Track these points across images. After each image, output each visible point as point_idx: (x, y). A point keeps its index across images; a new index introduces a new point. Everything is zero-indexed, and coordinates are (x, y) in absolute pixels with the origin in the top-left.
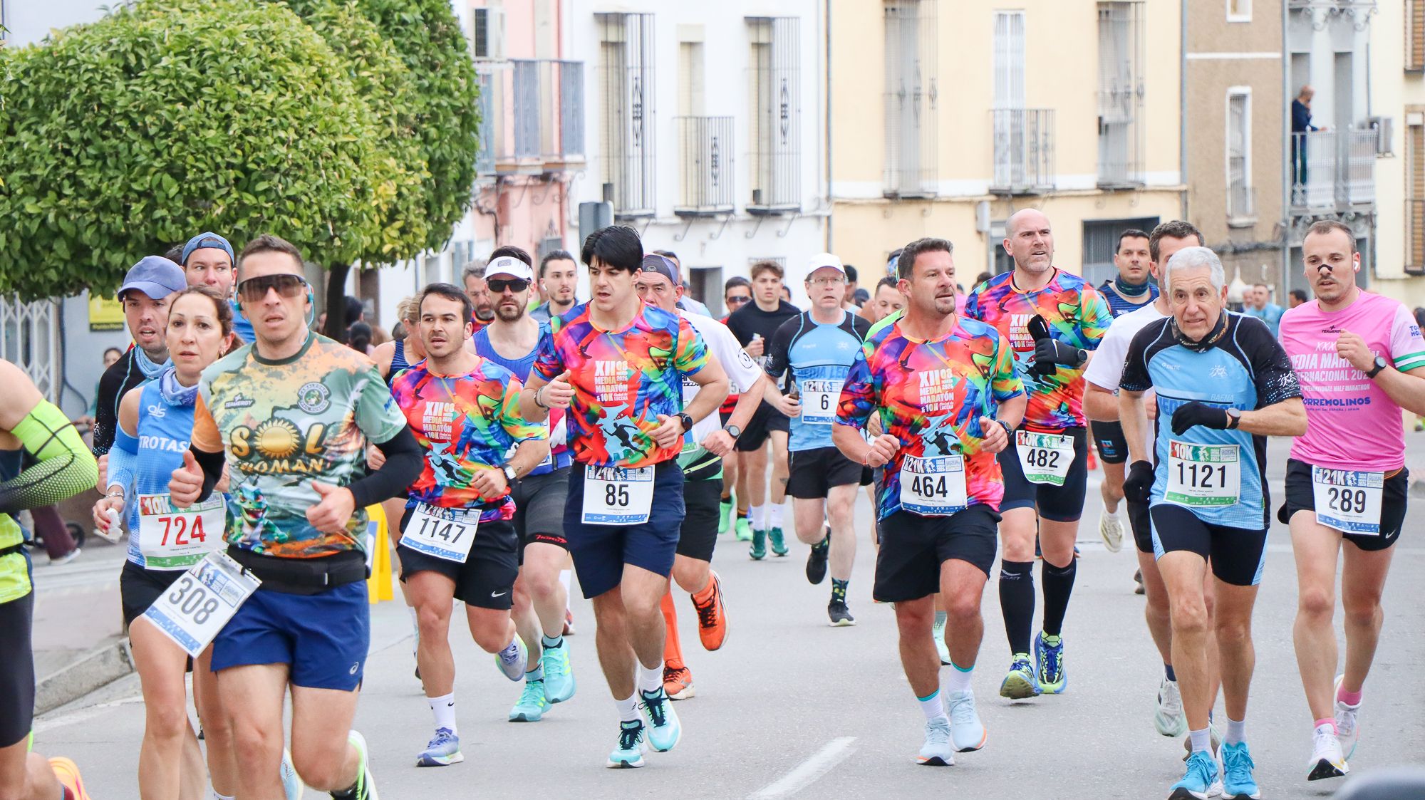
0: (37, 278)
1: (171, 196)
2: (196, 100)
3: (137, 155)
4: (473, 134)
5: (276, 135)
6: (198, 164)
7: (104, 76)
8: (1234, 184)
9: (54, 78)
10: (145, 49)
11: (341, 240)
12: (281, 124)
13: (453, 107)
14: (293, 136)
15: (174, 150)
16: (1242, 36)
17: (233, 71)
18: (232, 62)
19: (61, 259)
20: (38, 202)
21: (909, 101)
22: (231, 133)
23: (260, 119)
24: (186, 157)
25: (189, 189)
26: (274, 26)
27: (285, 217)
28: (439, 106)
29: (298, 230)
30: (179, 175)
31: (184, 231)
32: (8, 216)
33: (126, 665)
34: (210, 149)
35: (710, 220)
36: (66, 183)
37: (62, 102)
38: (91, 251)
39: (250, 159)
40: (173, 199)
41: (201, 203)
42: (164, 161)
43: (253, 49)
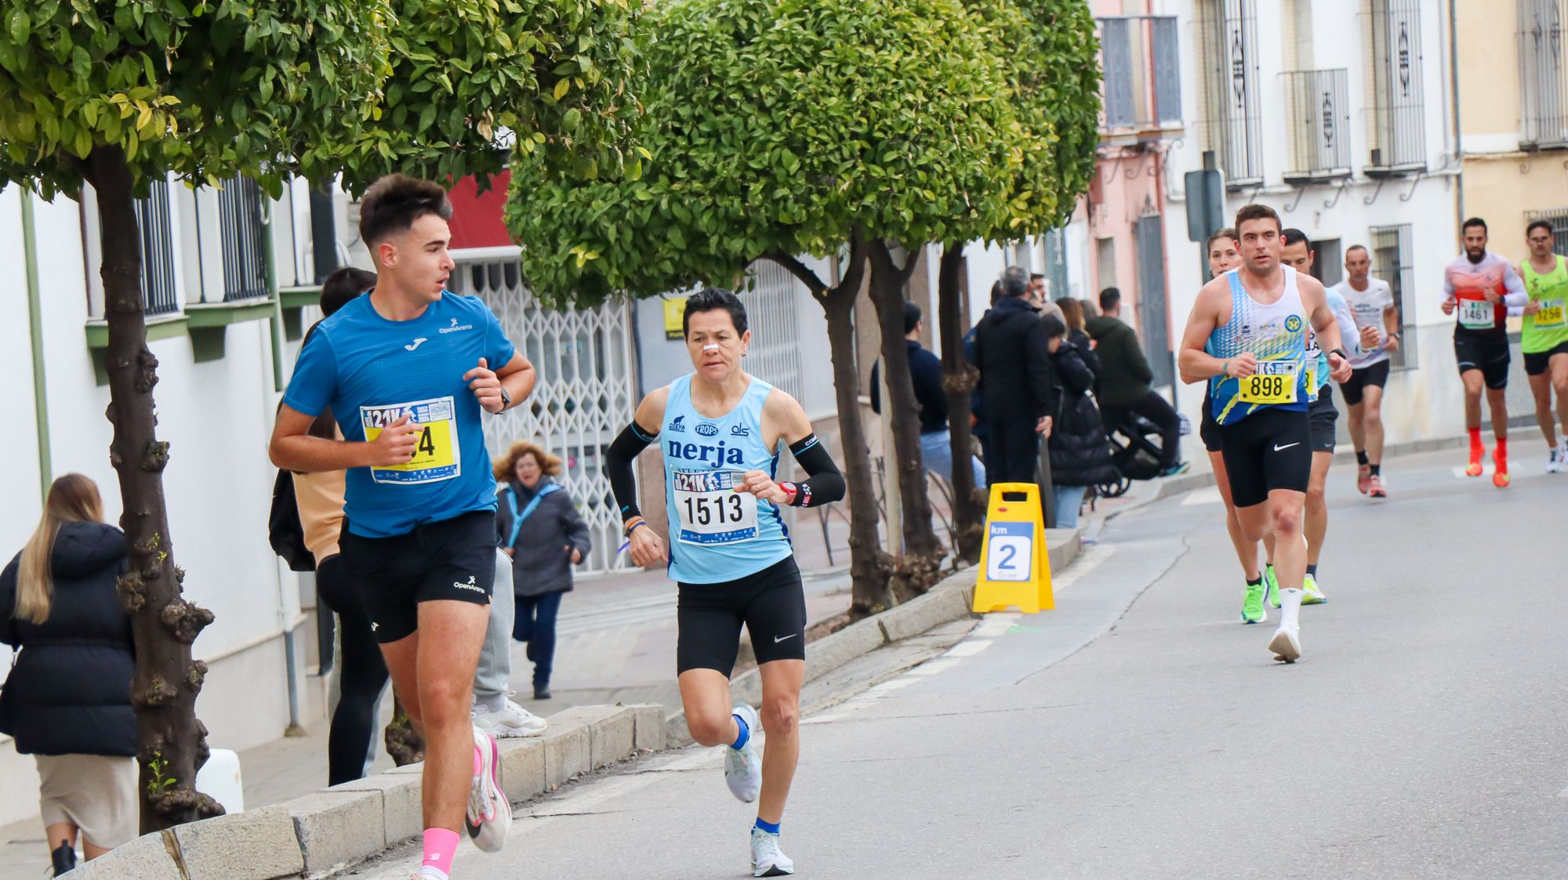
0: (651, 271)
1: (792, 173)
2: (815, 65)
3: (753, 130)
4: (1095, 94)
5: (903, 99)
6: (819, 136)
7: (714, 45)
9: (661, 51)
10: (756, 11)
11: (978, 211)
12: (908, 86)
13: (1071, 63)
15: (794, 121)
17: (853, 31)
18: (851, 21)
19: (676, 249)
20: (649, 187)
21: (1546, 40)
22: (854, 99)
23: (885, 82)
24: (806, 129)
25: (812, 164)
27: (917, 190)
28: (1056, 63)
29: (931, 202)
30: (800, 149)
31: (808, 211)
32: (617, 206)
34: (832, 118)
35: (1324, 186)
36: (679, 165)
37: (670, 77)
38: (708, 239)
39: (876, 127)
40: (795, 175)
41: (825, 179)
42: (783, 134)
43: (873, 5)
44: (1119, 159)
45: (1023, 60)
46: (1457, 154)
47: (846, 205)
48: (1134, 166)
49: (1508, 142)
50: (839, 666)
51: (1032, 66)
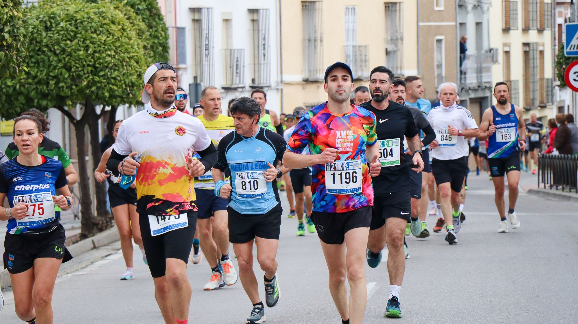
0: (11, 111)
2: (75, 39)
3: (52, 62)
5: (107, 53)
6: (76, 65)
7: (38, 30)
8: (438, 75)
10: (53, 19)
11: (132, 94)
12: (109, 49)
13: (159, 43)
14: (113, 53)
15: (67, 59)
16: (440, 16)
17: (89, 28)
18: (88, 24)
19: (22, 103)
20: (12, 80)
21: (312, 42)
22: (89, 52)
23: (100, 47)
24: (71, 62)
25: (73, 75)
26: (104, 10)
27: (111, 86)
28: (154, 43)
29: (116, 90)
30: (69, 69)
31: (71, 92)
34: (81, 59)
38: (34, 100)
40: (66, 79)
41: (77, 80)
42: (63, 64)
43: (96, 19)
45: (145, 41)
46: (282, 81)
47: (85, 90)
49: (299, 78)
50: (77, 256)
51: (148, 43)
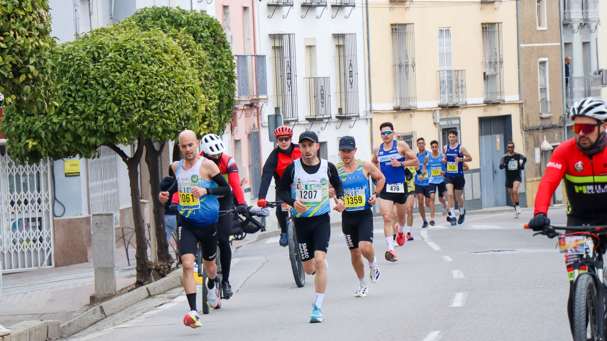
0: (58, 150)
1: (115, 113)
2: (124, 71)
3: (100, 95)
4: (234, 85)
5: (159, 85)
6: (126, 98)
7: (85, 62)
8: (542, 100)
9: (63, 64)
10: (102, 50)
12: (161, 80)
13: (224, 72)
15: (116, 92)
16: (543, 36)
17: (140, 58)
18: (139, 54)
19: (69, 141)
20: (58, 117)
21: (403, 68)
22: (140, 84)
23: (152, 78)
24: (121, 95)
25: (123, 109)
26: (156, 38)
27: (164, 120)
28: (218, 72)
29: (170, 125)
30: (118, 103)
31: (121, 127)
32: (45, 124)
33: (103, 315)
34: (131, 91)
35: (321, 122)
36: (70, 108)
37: (67, 74)
38: (82, 137)
39: (148, 95)
40: (116, 113)
41: (128, 115)
42: (112, 97)
43: (147, 48)
44: (243, 109)
45: (206, 71)
46: (371, 111)
47: (136, 125)
48: (249, 112)
49: (389, 106)
50: (130, 305)
51: (209, 73)
